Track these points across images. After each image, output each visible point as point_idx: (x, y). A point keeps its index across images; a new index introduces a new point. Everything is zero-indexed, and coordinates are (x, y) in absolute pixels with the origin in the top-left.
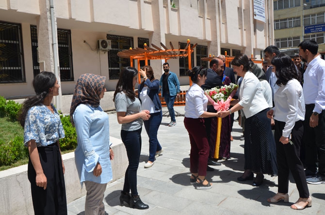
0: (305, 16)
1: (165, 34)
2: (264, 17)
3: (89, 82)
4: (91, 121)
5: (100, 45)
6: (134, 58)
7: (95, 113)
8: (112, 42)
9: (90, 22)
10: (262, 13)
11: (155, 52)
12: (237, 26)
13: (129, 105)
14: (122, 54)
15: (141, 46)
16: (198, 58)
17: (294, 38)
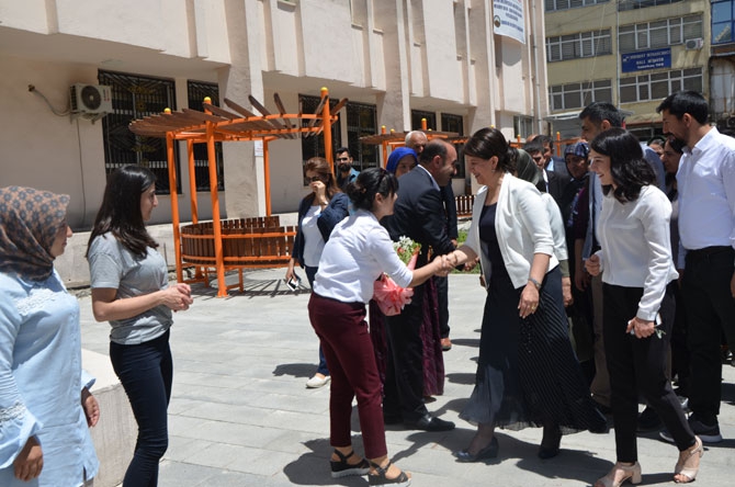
0: (622, 29)
1: (263, 72)
2: (521, 30)
3: (17, 212)
4: (20, 319)
5: (78, 99)
6: (178, 136)
7: (33, 298)
8: (113, 91)
9: (46, 33)
10: (516, 19)
11: (235, 121)
12: (454, 52)
13: (126, 271)
14: (143, 125)
15: (196, 104)
16: (352, 136)
17: (597, 84)
